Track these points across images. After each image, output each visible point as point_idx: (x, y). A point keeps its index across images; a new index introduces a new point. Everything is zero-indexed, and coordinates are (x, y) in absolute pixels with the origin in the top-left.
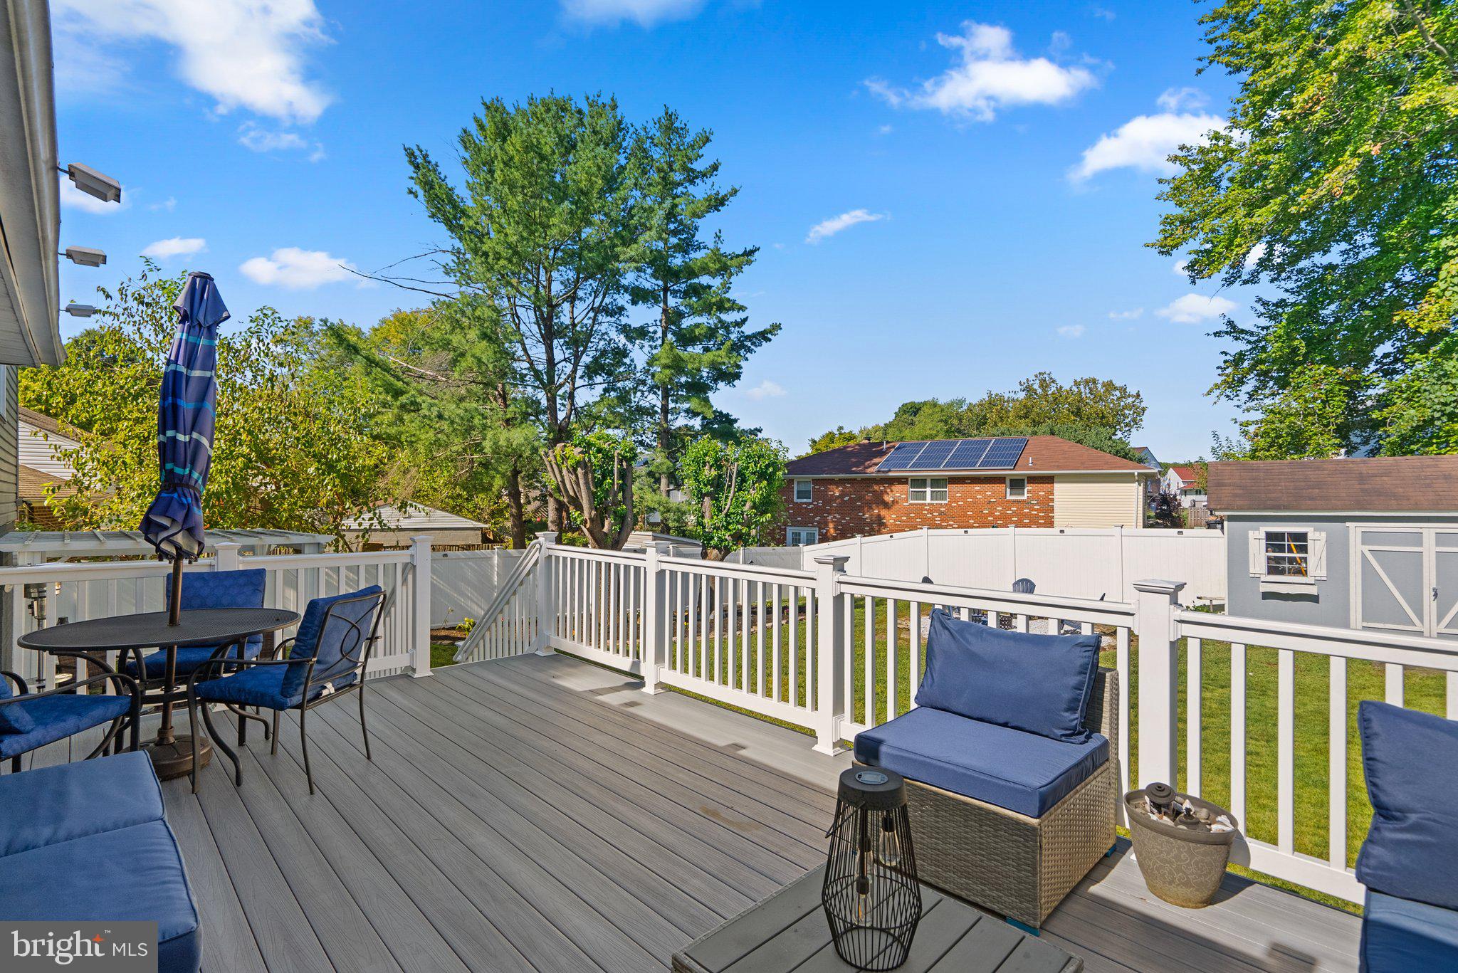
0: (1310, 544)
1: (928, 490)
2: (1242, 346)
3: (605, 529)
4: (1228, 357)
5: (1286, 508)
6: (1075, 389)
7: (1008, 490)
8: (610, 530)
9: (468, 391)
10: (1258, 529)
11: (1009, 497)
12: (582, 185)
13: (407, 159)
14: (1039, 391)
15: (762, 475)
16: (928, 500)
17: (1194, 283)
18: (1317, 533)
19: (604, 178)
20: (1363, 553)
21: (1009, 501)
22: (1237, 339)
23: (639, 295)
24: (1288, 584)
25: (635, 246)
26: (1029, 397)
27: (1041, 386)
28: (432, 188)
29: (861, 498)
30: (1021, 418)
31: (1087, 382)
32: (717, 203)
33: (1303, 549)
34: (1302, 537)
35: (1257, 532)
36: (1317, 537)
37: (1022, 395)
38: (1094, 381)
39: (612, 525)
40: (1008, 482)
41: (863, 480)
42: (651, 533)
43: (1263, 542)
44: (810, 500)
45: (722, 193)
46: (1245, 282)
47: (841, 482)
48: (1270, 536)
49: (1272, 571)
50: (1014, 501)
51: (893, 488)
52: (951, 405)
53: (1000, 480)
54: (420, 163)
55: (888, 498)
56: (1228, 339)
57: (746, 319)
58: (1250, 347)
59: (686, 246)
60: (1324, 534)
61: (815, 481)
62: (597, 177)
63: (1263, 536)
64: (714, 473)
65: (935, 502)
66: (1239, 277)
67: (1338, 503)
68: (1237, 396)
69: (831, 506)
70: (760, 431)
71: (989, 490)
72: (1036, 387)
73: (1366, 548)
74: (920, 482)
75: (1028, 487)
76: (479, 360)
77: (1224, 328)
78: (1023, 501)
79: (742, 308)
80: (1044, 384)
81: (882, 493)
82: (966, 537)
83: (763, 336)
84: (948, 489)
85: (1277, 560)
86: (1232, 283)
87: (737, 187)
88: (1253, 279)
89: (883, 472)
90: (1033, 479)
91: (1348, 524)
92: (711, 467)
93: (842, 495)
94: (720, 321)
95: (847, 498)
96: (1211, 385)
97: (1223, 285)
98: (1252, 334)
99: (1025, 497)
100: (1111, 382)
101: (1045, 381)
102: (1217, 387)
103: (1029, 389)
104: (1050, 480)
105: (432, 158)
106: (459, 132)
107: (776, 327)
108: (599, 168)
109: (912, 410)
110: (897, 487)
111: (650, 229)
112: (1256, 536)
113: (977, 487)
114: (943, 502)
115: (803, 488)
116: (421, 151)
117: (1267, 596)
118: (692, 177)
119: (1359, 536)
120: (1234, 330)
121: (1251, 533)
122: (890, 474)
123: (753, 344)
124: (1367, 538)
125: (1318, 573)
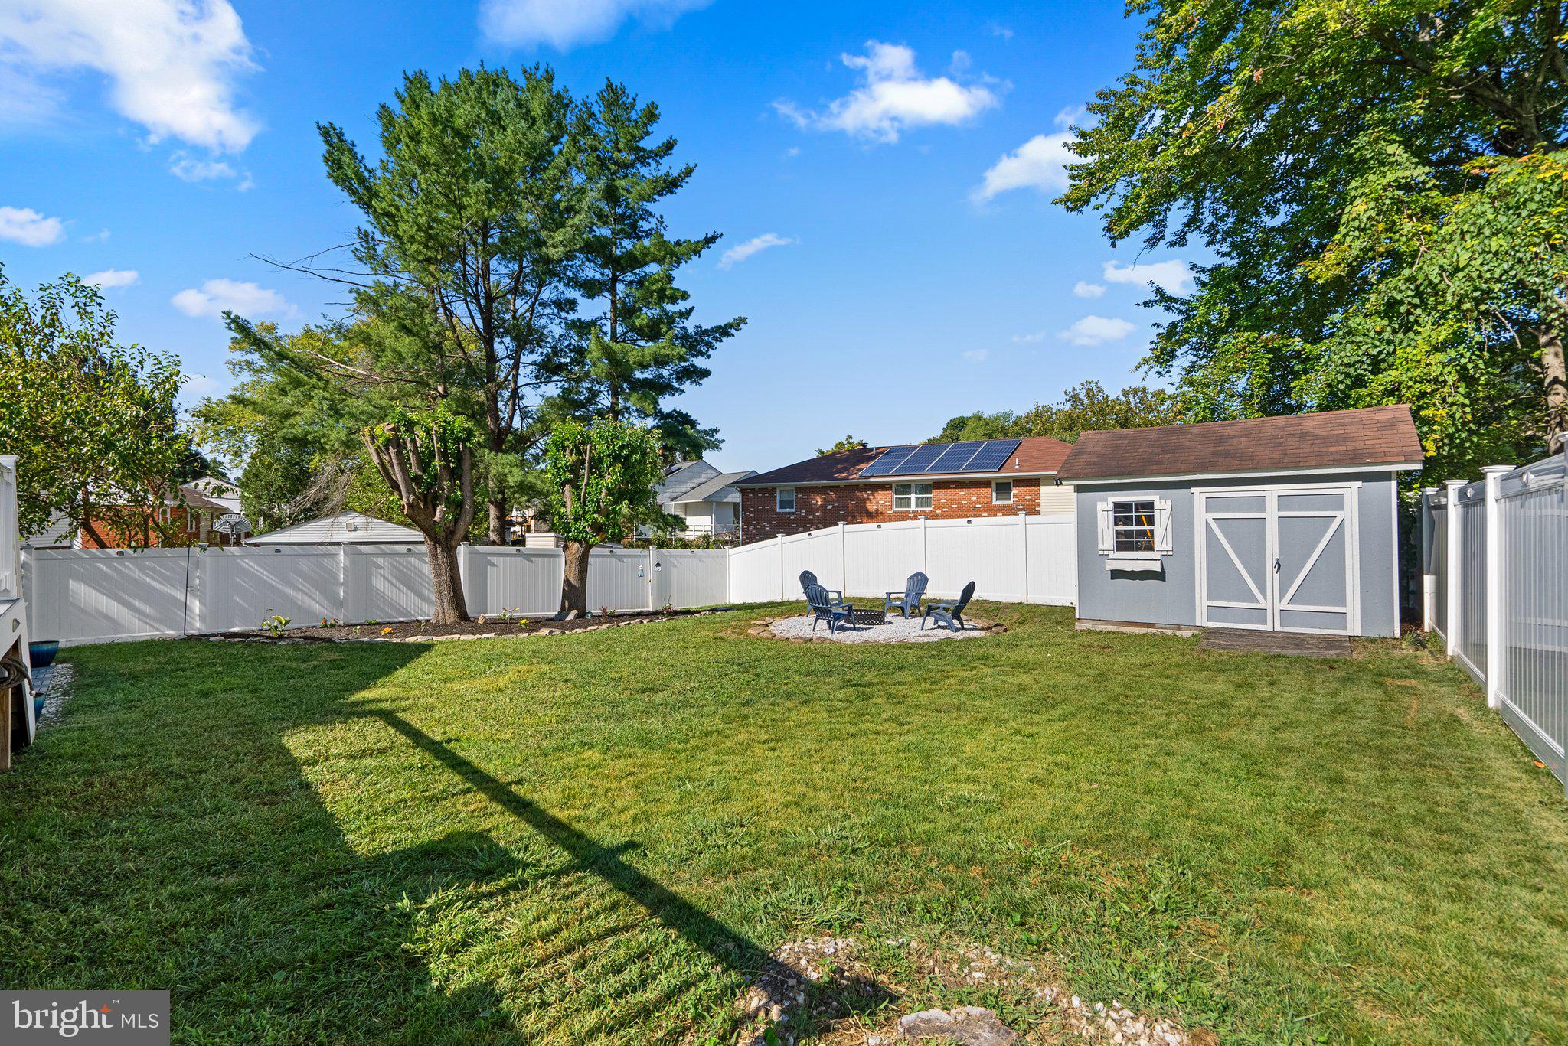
0: (1156, 513)
1: (913, 496)
2: (1175, 317)
3: (437, 518)
4: (1161, 330)
5: (1130, 474)
6: (1123, 399)
7: (994, 495)
8: (443, 518)
9: (400, 390)
10: (1106, 500)
11: (995, 502)
12: (502, 162)
13: (321, 139)
14: (1086, 401)
15: (616, 458)
16: (913, 508)
17: (1114, 246)
18: (1163, 501)
19: (528, 155)
20: (1207, 522)
21: (996, 506)
22: (1168, 308)
23: (591, 289)
24: (1134, 561)
25: (563, 230)
26: (1075, 407)
27: (1087, 395)
28: (341, 167)
29: (845, 507)
30: (1065, 430)
31: (1135, 391)
32: (670, 185)
33: (1151, 521)
34: (1149, 506)
35: (1105, 503)
36: (1163, 503)
37: (1068, 407)
38: (1144, 390)
39: (445, 513)
40: (994, 486)
41: (847, 487)
42: (553, 534)
43: (1111, 515)
44: (793, 510)
45: (675, 173)
46: (1173, 244)
47: (825, 489)
48: (1119, 507)
49: (1120, 546)
50: (1000, 506)
51: (876, 495)
52: (997, 418)
53: (985, 483)
54: (335, 142)
55: (872, 506)
56: (1159, 309)
57: (692, 309)
58: (1181, 317)
59: (634, 232)
60: (1169, 502)
61: (798, 489)
62: (519, 154)
63: (1111, 507)
64: (574, 457)
65: (919, 509)
66: (1162, 237)
67: (1183, 466)
68: (1169, 371)
69: (814, 516)
70: (716, 431)
71: (974, 496)
72: (1082, 396)
73: (1210, 516)
74: (905, 488)
75: (1014, 491)
76: (399, 354)
77: (1153, 297)
78: (1009, 506)
79: (685, 296)
80: (1090, 394)
81: (865, 500)
82: (880, 532)
83: (723, 331)
84: (936, 494)
85: (1128, 534)
86: (1154, 244)
87: (691, 165)
88: (1180, 240)
89: (866, 477)
90: (1020, 482)
91: (1193, 490)
92: (571, 451)
93: (825, 502)
94: (666, 312)
95: (830, 507)
96: (1139, 360)
97: (1146, 247)
98: (1183, 303)
99: (1010, 502)
100: (1163, 391)
101: (1092, 390)
102: (1146, 361)
103: (1074, 399)
104: (1035, 482)
105: (348, 137)
106: (377, 108)
107: (743, 321)
108: (521, 143)
109: (958, 424)
110: (881, 495)
111: (579, 212)
112: (1105, 505)
113: (962, 492)
114: (928, 509)
115: (786, 497)
116: (335, 129)
117: (1116, 574)
118: (643, 157)
119: (1204, 501)
120: (1164, 298)
121: (1099, 504)
122: (872, 480)
123: (715, 339)
124: (1211, 504)
125: (1164, 547)
